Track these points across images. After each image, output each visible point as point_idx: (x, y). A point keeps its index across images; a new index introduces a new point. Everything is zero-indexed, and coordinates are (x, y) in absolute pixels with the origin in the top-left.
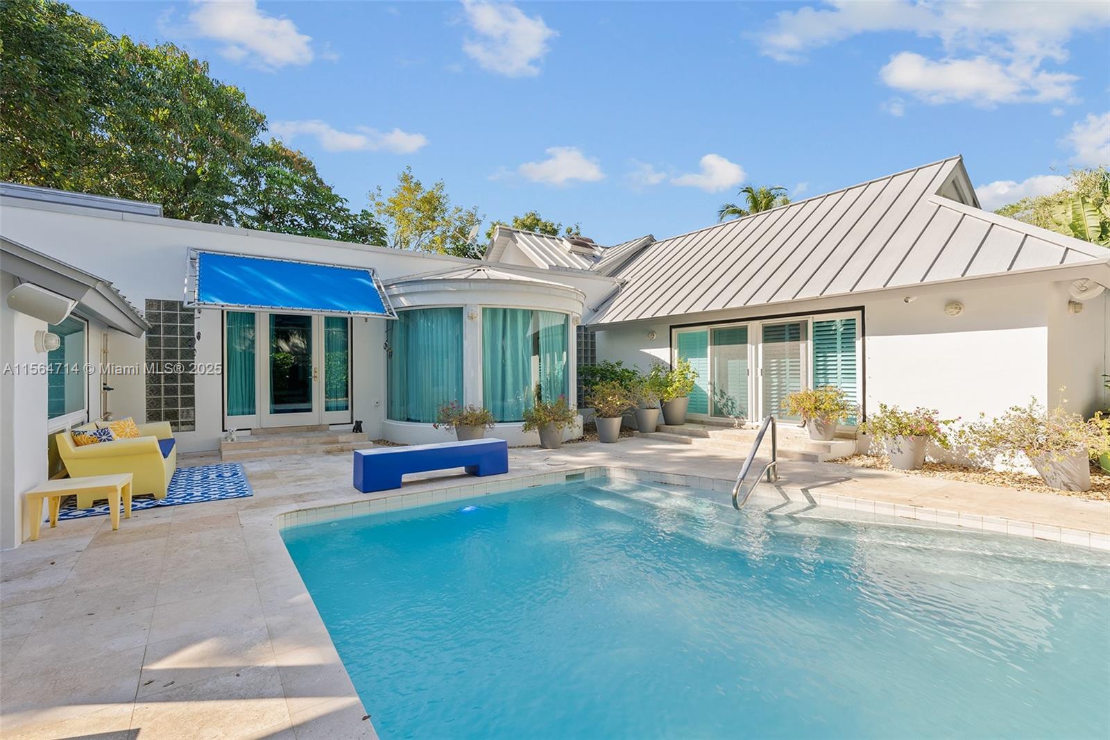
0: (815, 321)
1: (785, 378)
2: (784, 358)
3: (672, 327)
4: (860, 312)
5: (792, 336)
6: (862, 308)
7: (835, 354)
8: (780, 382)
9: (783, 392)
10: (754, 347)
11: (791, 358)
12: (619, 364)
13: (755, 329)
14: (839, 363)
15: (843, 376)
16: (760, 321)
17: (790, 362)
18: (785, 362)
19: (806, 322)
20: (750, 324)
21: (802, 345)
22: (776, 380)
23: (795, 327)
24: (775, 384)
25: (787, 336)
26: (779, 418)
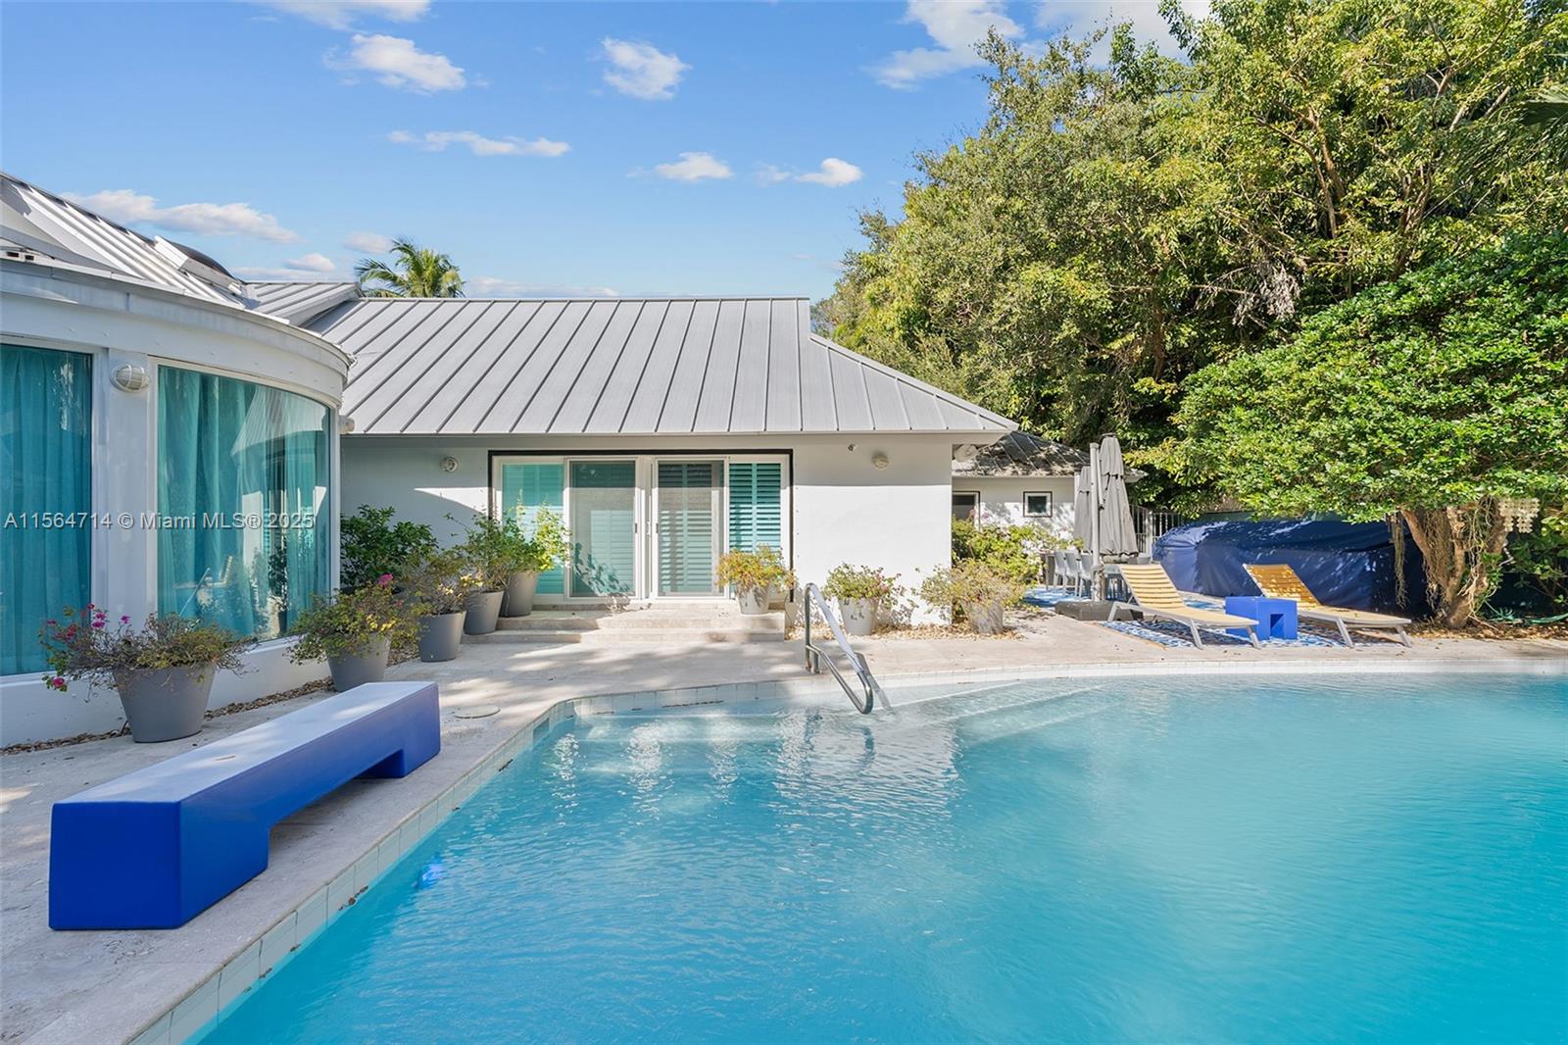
0: (732, 462)
1: (682, 536)
2: (680, 510)
3: (491, 454)
4: (787, 456)
5: (692, 480)
6: (790, 452)
7: (750, 506)
8: (674, 542)
9: (679, 555)
10: (643, 492)
11: (689, 509)
12: (388, 513)
13: (646, 467)
14: (754, 516)
15: (759, 532)
16: (654, 456)
17: (689, 514)
18: (681, 515)
19: (722, 464)
20: (639, 459)
21: (715, 493)
22: (668, 539)
23: (705, 469)
24: (667, 544)
25: (685, 480)
26: (672, 591)
